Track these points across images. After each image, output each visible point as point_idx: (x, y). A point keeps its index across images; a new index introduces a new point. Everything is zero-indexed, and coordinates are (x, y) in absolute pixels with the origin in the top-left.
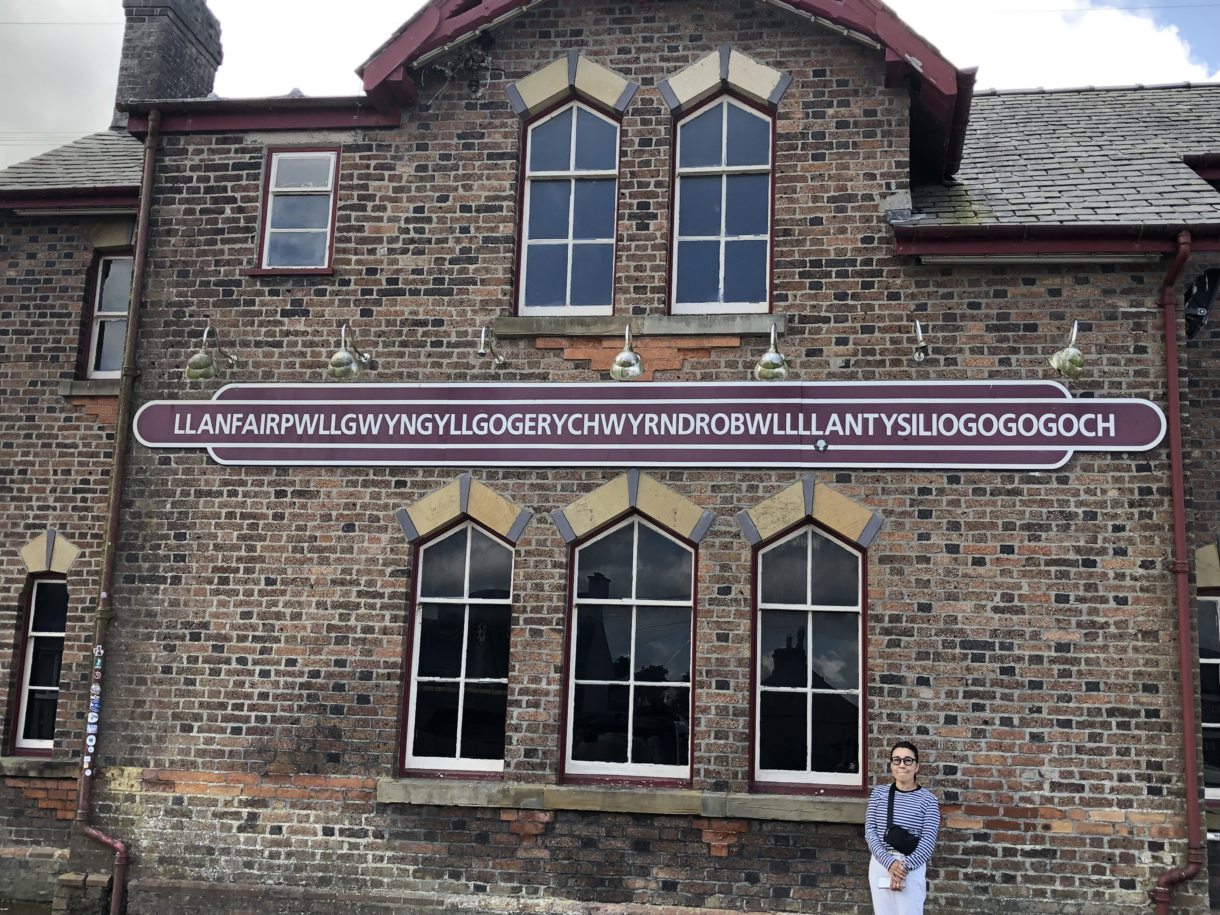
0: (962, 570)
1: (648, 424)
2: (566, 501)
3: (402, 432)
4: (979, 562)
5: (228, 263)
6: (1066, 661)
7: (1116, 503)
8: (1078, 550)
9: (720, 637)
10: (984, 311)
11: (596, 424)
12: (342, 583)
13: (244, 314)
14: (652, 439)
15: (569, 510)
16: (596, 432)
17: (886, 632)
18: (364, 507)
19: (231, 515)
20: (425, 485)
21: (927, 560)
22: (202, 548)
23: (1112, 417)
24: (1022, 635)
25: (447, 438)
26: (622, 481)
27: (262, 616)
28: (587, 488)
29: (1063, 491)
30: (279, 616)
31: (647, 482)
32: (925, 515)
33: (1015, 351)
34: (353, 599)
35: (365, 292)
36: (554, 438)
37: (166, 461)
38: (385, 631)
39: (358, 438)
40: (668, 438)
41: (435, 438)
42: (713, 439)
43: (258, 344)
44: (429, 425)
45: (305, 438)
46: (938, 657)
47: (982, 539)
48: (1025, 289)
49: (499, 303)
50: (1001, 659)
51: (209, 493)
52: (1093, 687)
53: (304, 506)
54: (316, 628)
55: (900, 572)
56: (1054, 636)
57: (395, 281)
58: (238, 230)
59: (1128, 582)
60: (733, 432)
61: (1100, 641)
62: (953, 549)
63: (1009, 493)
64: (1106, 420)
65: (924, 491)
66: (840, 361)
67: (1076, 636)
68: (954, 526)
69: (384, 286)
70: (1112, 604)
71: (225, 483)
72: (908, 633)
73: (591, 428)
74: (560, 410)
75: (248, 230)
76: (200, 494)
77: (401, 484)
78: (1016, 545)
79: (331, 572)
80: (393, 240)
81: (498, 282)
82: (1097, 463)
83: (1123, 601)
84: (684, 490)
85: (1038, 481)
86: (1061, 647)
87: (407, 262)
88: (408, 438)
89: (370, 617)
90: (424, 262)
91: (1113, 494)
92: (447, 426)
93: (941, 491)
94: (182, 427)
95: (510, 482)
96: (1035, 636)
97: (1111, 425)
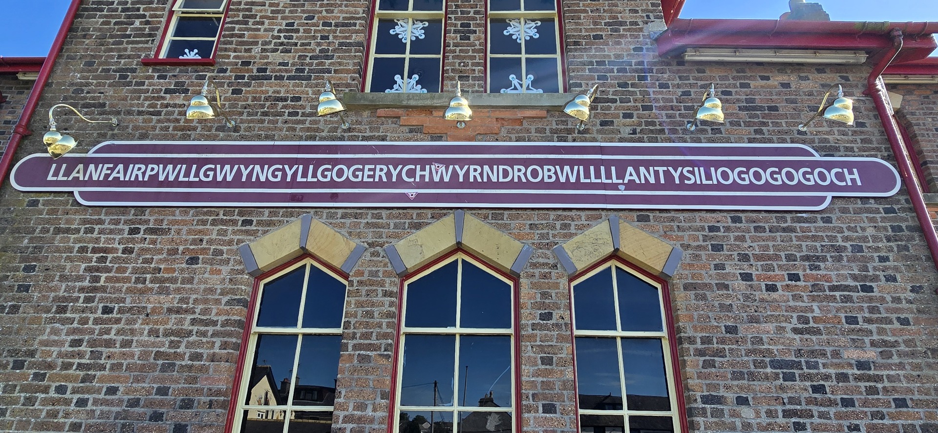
0: (758, 295)
1: (472, 174)
2: (398, 237)
3: (254, 179)
4: (771, 288)
5: (129, 57)
6: (869, 378)
7: (875, 239)
8: (855, 278)
9: (544, 361)
10: (734, 97)
11: (427, 173)
12: (178, 311)
13: (135, 91)
14: (476, 185)
15: (401, 246)
16: (427, 180)
17: (700, 353)
18: (210, 242)
19: (83, 250)
20: (270, 224)
21: (726, 287)
22: (48, 278)
23: (855, 170)
24: (824, 355)
25: (294, 184)
26: (449, 220)
27: (92, 343)
28: (418, 226)
29: (829, 229)
30: (109, 344)
31: (471, 221)
32: (717, 248)
33: (765, 124)
34: (187, 326)
35: (237, 77)
36: (389, 184)
37: (34, 203)
38: (213, 358)
39: (214, 183)
40: (490, 184)
41: (283, 184)
42: (529, 185)
43: (140, 113)
44: (279, 174)
45: (166, 183)
46: (752, 376)
47: (770, 268)
48: (764, 82)
49: (348, 85)
50: (809, 377)
51: (68, 231)
52: (901, 403)
53: (154, 242)
54: (144, 355)
55: (704, 298)
56: (852, 354)
57: (265, 70)
58: (143, 35)
59: (904, 305)
60: (546, 180)
61: (896, 359)
62: (747, 277)
63: (784, 230)
64: (851, 173)
65: (712, 229)
66: (628, 130)
67: (871, 354)
68: (744, 258)
69: (255, 73)
70: (897, 325)
71: (84, 222)
72: (720, 353)
73: (422, 177)
74: (396, 163)
75: (150, 35)
76: (58, 231)
77: (246, 223)
78: (801, 273)
79: (171, 300)
80: (265, 43)
81: (348, 71)
82: (851, 207)
83: (905, 322)
84: (504, 227)
85: (806, 220)
86: (861, 365)
87: (276, 57)
88: (259, 184)
89: (200, 344)
90: (289, 58)
91: (870, 231)
92: (295, 175)
93: (728, 229)
94: (56, 174)
95: (347, 221)
96: (836, 354)
97: (856, 176)
